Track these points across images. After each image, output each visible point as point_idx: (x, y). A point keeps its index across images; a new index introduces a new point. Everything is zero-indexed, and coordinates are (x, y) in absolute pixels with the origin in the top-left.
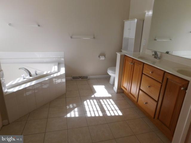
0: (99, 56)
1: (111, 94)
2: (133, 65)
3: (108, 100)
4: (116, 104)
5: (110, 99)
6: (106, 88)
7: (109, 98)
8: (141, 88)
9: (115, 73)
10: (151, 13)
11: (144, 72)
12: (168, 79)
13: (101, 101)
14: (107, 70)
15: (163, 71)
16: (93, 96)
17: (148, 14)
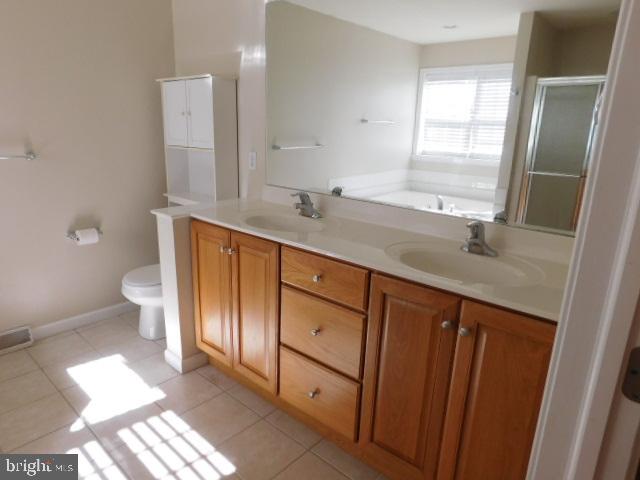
0: (72, 233)
1: (161, 385)
2: (234, 258)
3: (154, 421)
4: (195, 426)
5: (163, 410)
6: (133, 363)
7: (157, 408)
8: (282, 340)
9: (160, 294)
10: (258, 55)
11: (287, 278)
12: (384, 296)
13: (124, 434)
14: (121, 285)
15: (364, 268)
16: (77, 426)
17: (250, 57)
